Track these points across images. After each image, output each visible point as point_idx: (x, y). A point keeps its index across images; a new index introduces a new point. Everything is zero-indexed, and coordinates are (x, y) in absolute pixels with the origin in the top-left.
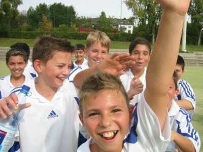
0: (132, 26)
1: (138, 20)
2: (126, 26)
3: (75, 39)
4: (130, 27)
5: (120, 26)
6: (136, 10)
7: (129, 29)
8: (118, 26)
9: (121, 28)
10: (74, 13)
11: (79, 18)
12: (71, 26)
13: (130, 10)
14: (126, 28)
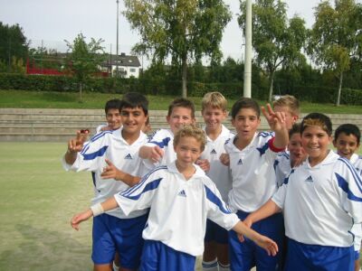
0: (137, 69)
1: (154, 51)
2: (125, 68)
3: (17, 89)
4: (133, 70)
5: (114, 68)
6: (148, 31)
7: (132, 73)
8: (111, 68)
9: (116, 71)
10: (23, 39)
11: (34, 50)
12: (14, 63)
13: (137, 31)
14: (126, 73)
